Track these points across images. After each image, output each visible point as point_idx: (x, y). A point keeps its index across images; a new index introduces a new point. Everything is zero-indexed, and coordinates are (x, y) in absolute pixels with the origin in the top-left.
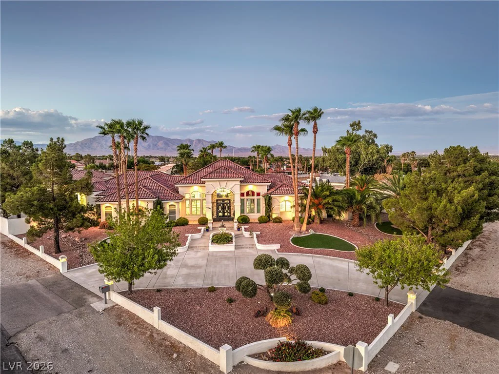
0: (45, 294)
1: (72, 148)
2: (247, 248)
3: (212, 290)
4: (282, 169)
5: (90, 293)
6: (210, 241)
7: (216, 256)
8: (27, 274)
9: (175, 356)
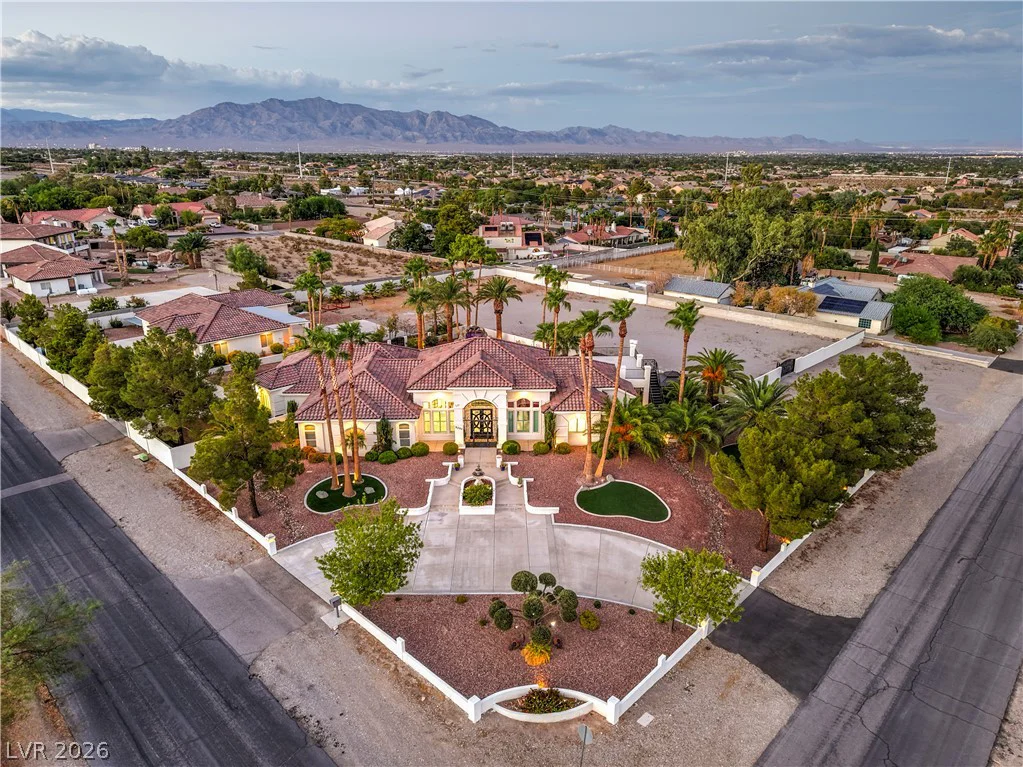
0: (263, 597)
1: (173, 130)
2: (512, 510)
3: (462, 600)
4: (607, 229)
5: (316, 597)
6: (461, 498)
7: (469, 527)
8: (228, 557)
9: (423, 699)
